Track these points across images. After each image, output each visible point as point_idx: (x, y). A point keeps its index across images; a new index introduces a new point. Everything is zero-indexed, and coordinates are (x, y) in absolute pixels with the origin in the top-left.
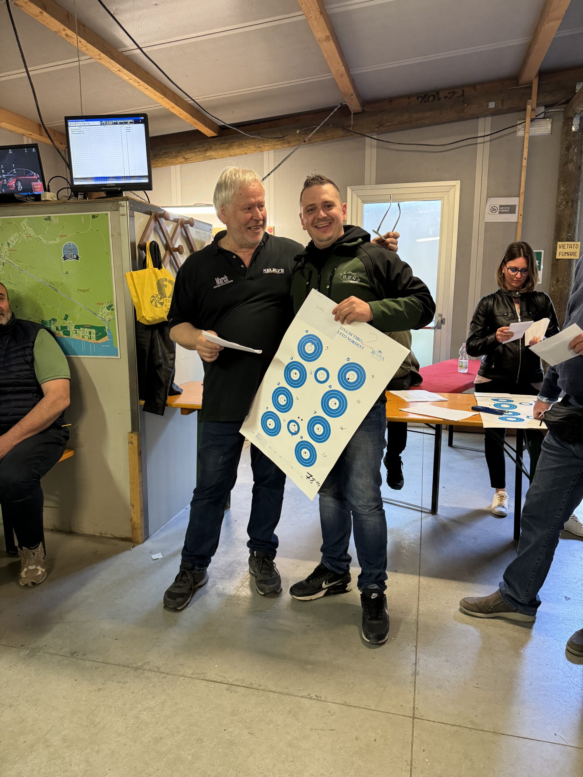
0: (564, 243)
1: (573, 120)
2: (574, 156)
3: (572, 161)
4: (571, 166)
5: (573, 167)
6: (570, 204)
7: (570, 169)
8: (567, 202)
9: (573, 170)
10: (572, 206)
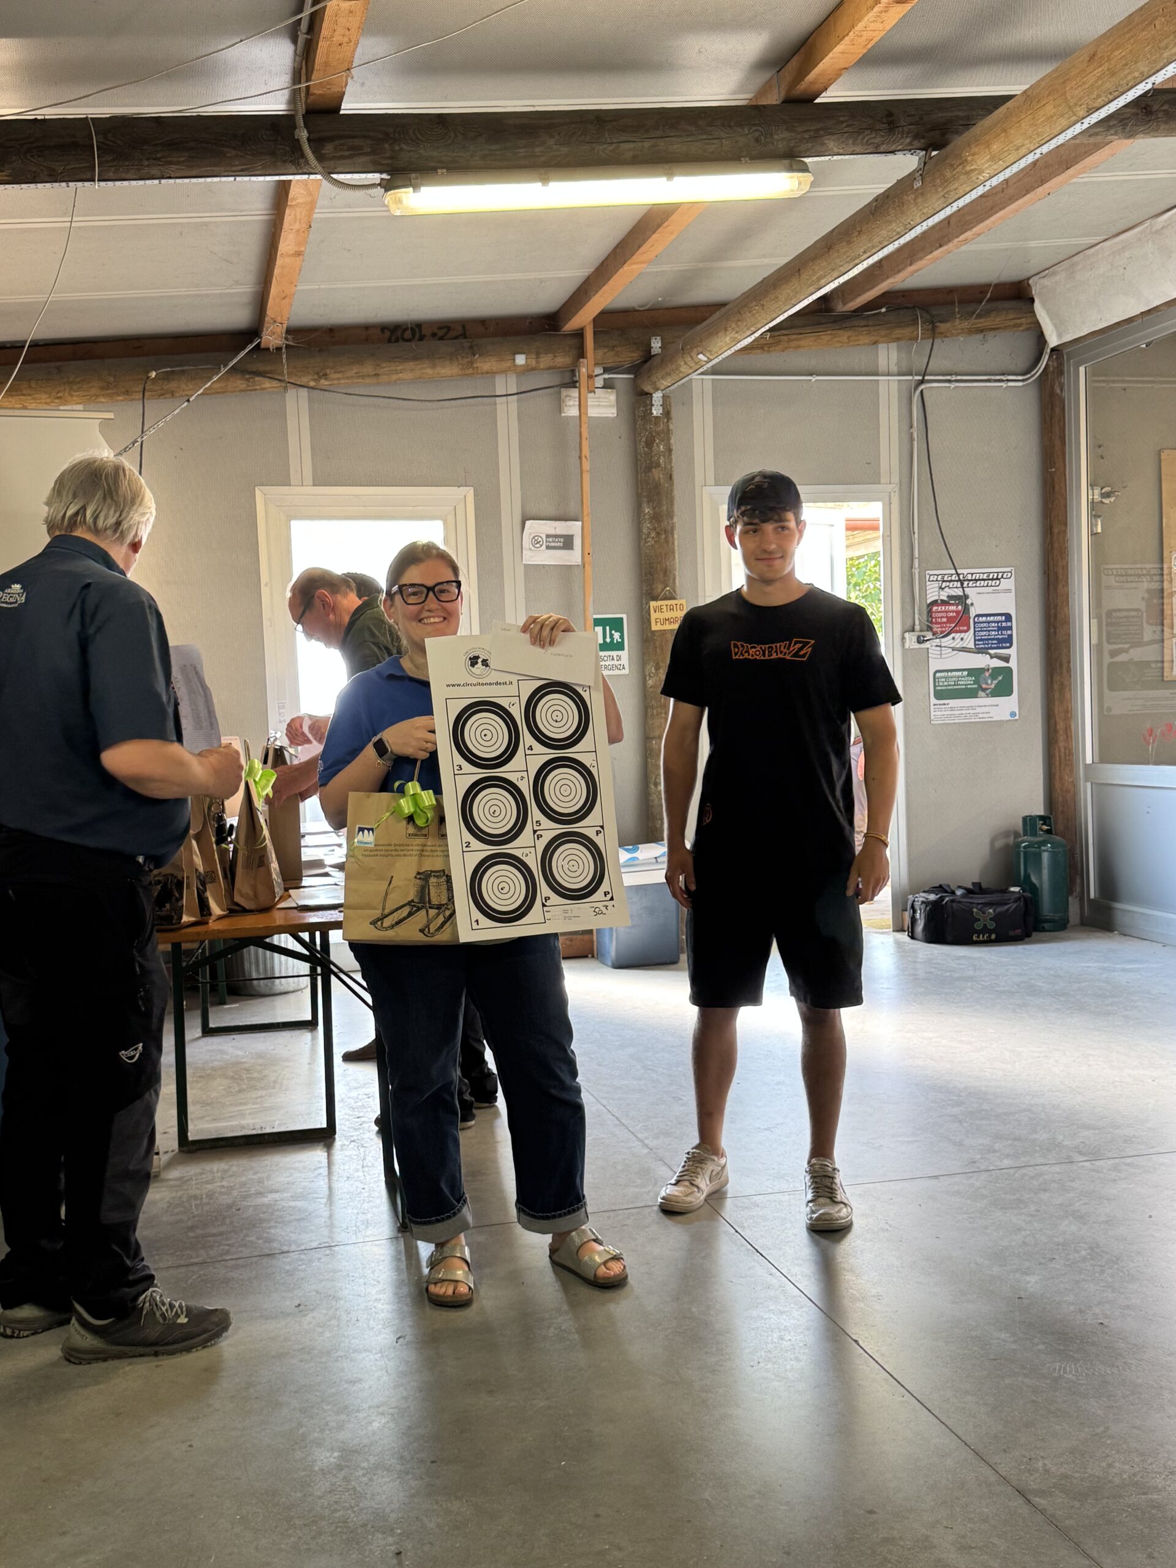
0: (660, 603)
1: (652, 397)
2: (659, 458)
3: (658, 465)
4: (656, 474)
5: (661, 476)
6: (663, 536)
7: (657, 478)
8: (658, 534)
9: (662, 481)
10: (667, 541)
